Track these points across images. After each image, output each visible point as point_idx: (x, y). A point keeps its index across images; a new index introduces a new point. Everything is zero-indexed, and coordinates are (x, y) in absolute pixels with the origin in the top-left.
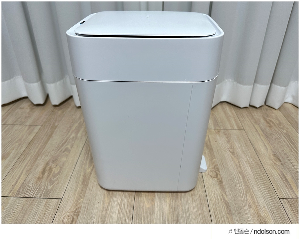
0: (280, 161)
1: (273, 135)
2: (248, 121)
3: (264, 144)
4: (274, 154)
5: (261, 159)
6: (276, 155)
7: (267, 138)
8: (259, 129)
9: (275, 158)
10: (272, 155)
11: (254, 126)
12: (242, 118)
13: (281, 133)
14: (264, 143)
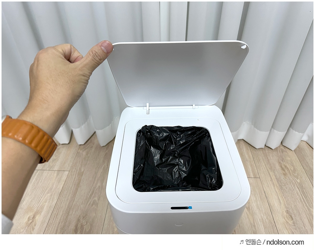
0: (292, 219)
1: (287, 186)
2: (264, 167)
3: (278, 197)
4: (287, 211)
5: (274, 217)
6: (288, 212)
7: (281, 189)
8: (273, 177)
9: (287, 215)
10: (285, 212)
11: (269, 174)
12: (259, 163)
13: (294, 182)
14: (278, 195)
